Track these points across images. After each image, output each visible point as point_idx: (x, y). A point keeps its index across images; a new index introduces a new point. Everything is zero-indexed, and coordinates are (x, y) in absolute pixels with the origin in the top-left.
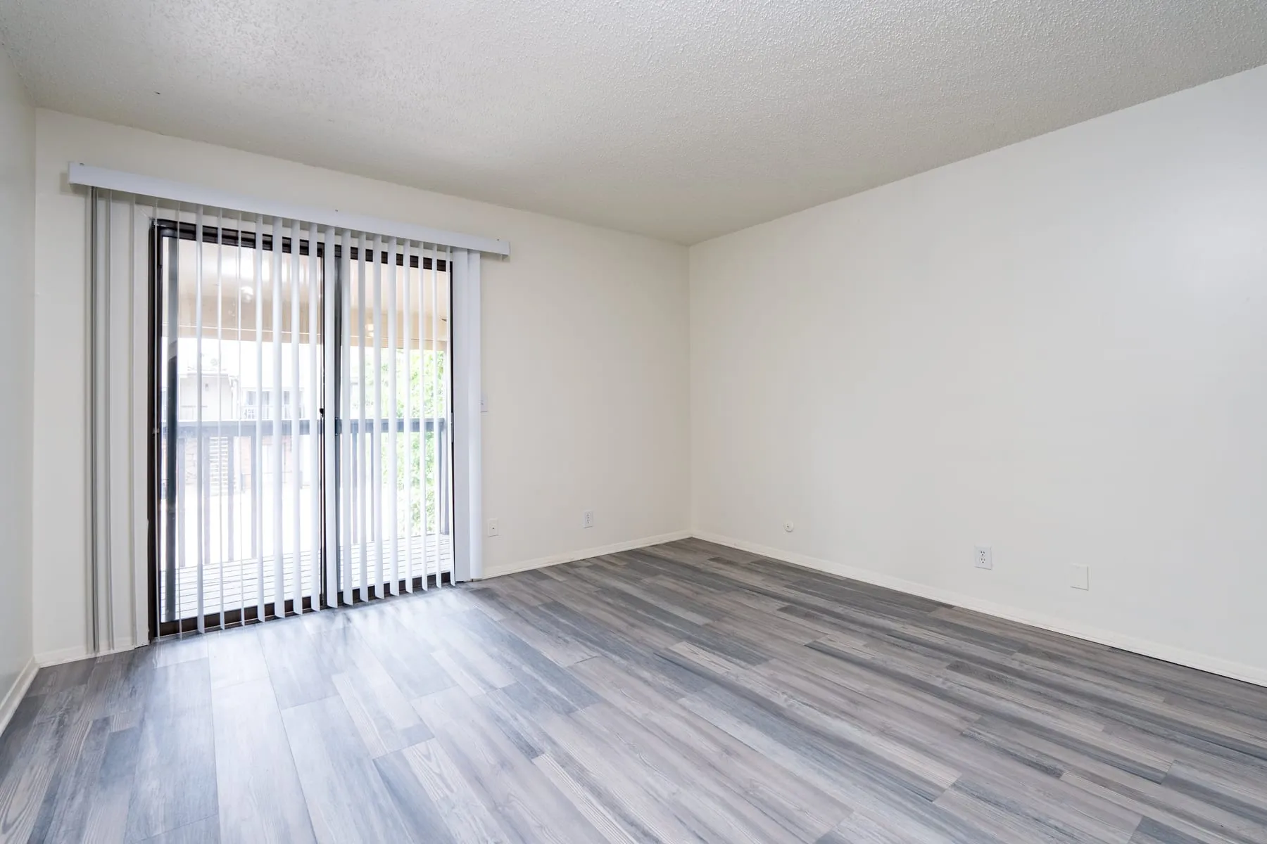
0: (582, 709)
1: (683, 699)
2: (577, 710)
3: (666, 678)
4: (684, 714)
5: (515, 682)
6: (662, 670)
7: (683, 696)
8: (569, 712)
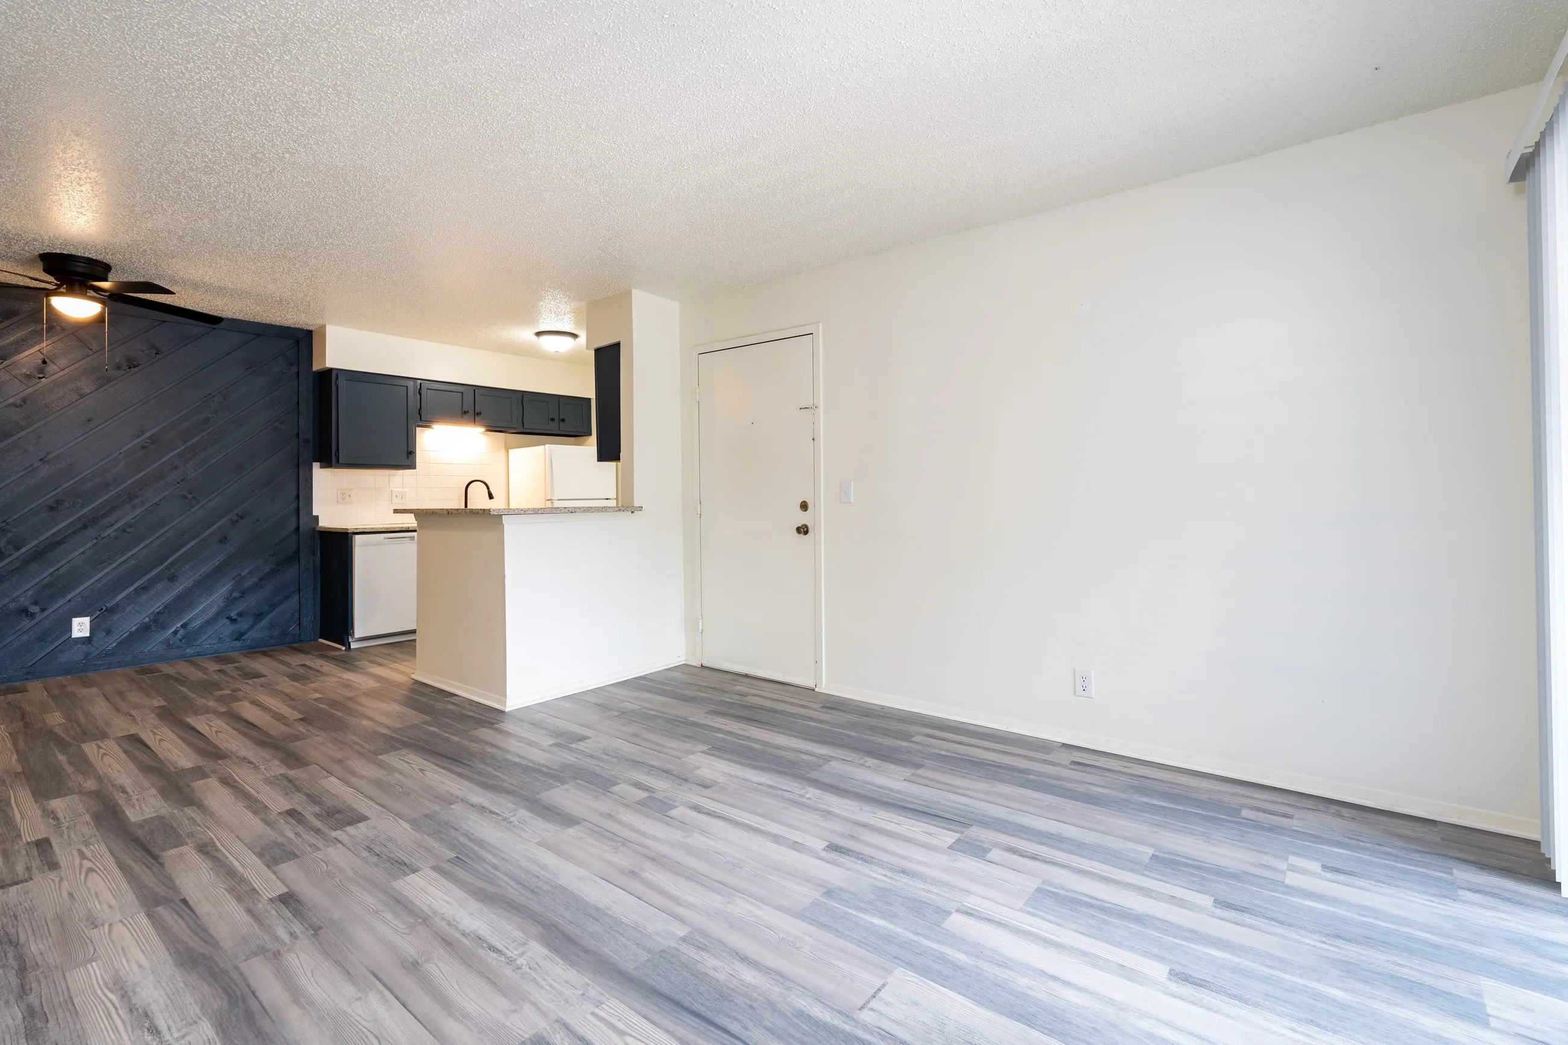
0: (816, 899)
1: (682, 934)
2: (820, 896)
3: (712, 973)
4: (680, 911)
5: (943, 926)
6: (723, 994)
7: (683, 939)
8: (829, 893)
